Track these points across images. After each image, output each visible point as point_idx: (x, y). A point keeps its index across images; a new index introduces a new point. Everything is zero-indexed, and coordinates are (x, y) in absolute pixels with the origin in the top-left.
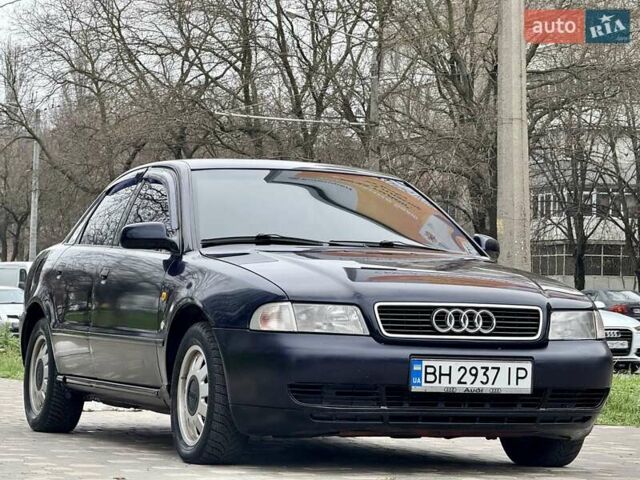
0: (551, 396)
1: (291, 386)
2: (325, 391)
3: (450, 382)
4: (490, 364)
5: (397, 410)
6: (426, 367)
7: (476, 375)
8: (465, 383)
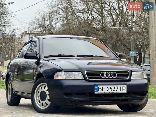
0: (132, 94)
1: (64, 93)
2: (73, 94)
3: (105, 91)
4: (115, 86)
5: (92, 98)
6: (99, 87)
7: (112, 89)
8: (109, 91)
